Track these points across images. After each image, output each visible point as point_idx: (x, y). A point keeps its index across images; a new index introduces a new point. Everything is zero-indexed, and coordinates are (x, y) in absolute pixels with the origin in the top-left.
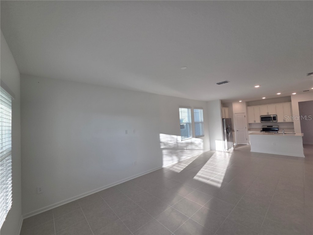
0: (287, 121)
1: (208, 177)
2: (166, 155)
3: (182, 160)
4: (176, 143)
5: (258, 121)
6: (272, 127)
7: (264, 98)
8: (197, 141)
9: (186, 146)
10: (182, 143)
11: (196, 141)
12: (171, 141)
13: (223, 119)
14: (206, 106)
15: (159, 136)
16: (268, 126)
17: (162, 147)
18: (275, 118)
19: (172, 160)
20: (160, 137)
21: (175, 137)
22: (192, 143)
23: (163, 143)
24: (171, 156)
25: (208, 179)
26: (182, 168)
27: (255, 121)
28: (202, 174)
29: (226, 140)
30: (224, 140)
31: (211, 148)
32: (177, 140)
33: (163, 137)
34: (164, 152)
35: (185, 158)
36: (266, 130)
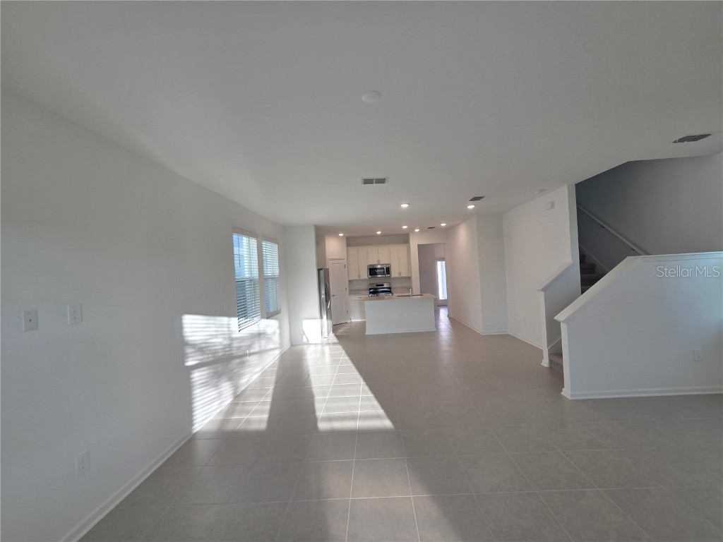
0: (403, 275)
1: (348, 413)
2: (205, 384)
3: (243, 388)
4: (226, 342)
5: (365, 274)
6: (383, 285)
7: (379, 233)
8: (270, 326)
9: (249, 347)
10: (242, 339)
11: (267, 326)
12: (216, 336)
13: (319, 270)
14: (282, 235)
15: (181, 324)
16: (377, 285)
17: (190, 363)
18: (388, 271)
19: (220, 395)
20: (185, 326)
21: (225, 320)
22: (260, 335)
23: (193, 346)
24: (216, 386)
25: (354, 418)
26: (262, 412)
27: (359, 276)
28: (327, 409)
29: (325, 317)
30: (321, 318)
31: (291, 341)
32: (230, 332)
33: (196, 327)
34: (197, 376)
35: (248, 381)
36: (375, 291)
